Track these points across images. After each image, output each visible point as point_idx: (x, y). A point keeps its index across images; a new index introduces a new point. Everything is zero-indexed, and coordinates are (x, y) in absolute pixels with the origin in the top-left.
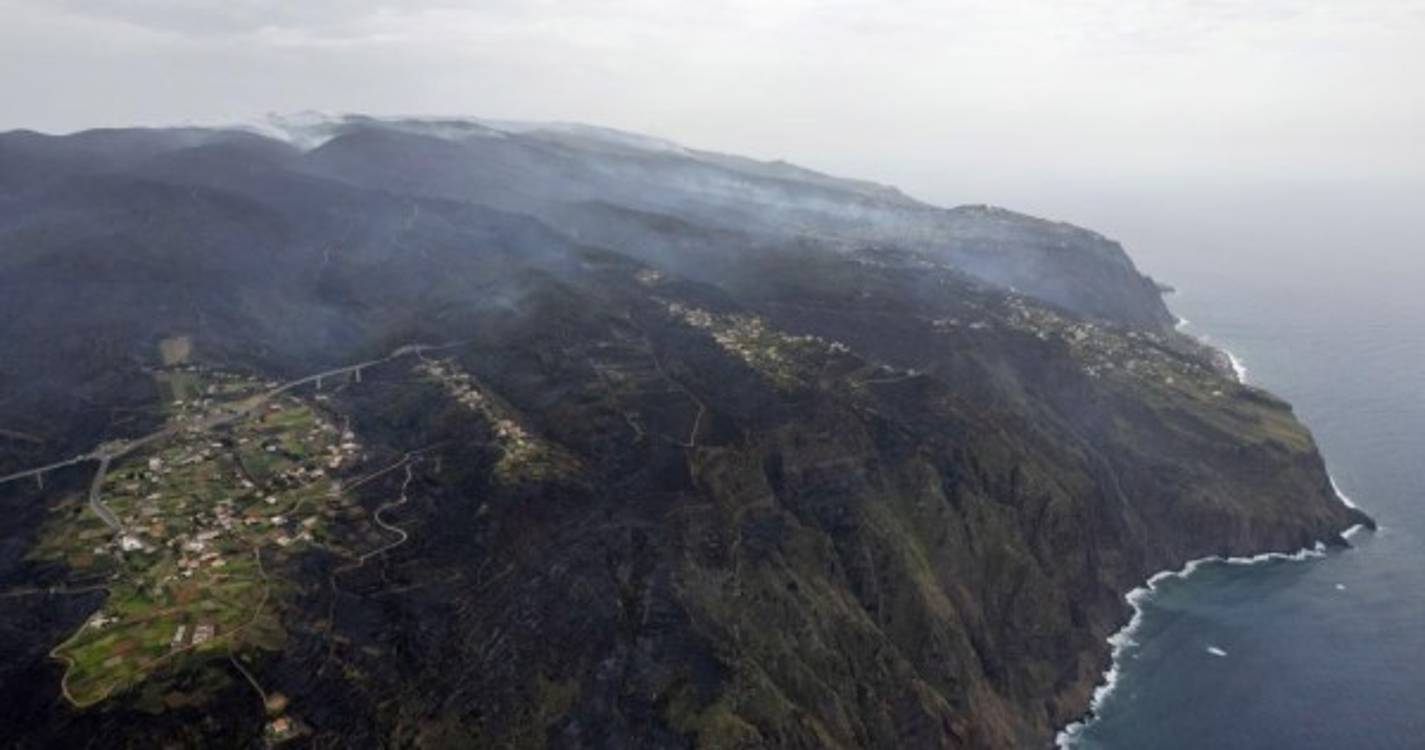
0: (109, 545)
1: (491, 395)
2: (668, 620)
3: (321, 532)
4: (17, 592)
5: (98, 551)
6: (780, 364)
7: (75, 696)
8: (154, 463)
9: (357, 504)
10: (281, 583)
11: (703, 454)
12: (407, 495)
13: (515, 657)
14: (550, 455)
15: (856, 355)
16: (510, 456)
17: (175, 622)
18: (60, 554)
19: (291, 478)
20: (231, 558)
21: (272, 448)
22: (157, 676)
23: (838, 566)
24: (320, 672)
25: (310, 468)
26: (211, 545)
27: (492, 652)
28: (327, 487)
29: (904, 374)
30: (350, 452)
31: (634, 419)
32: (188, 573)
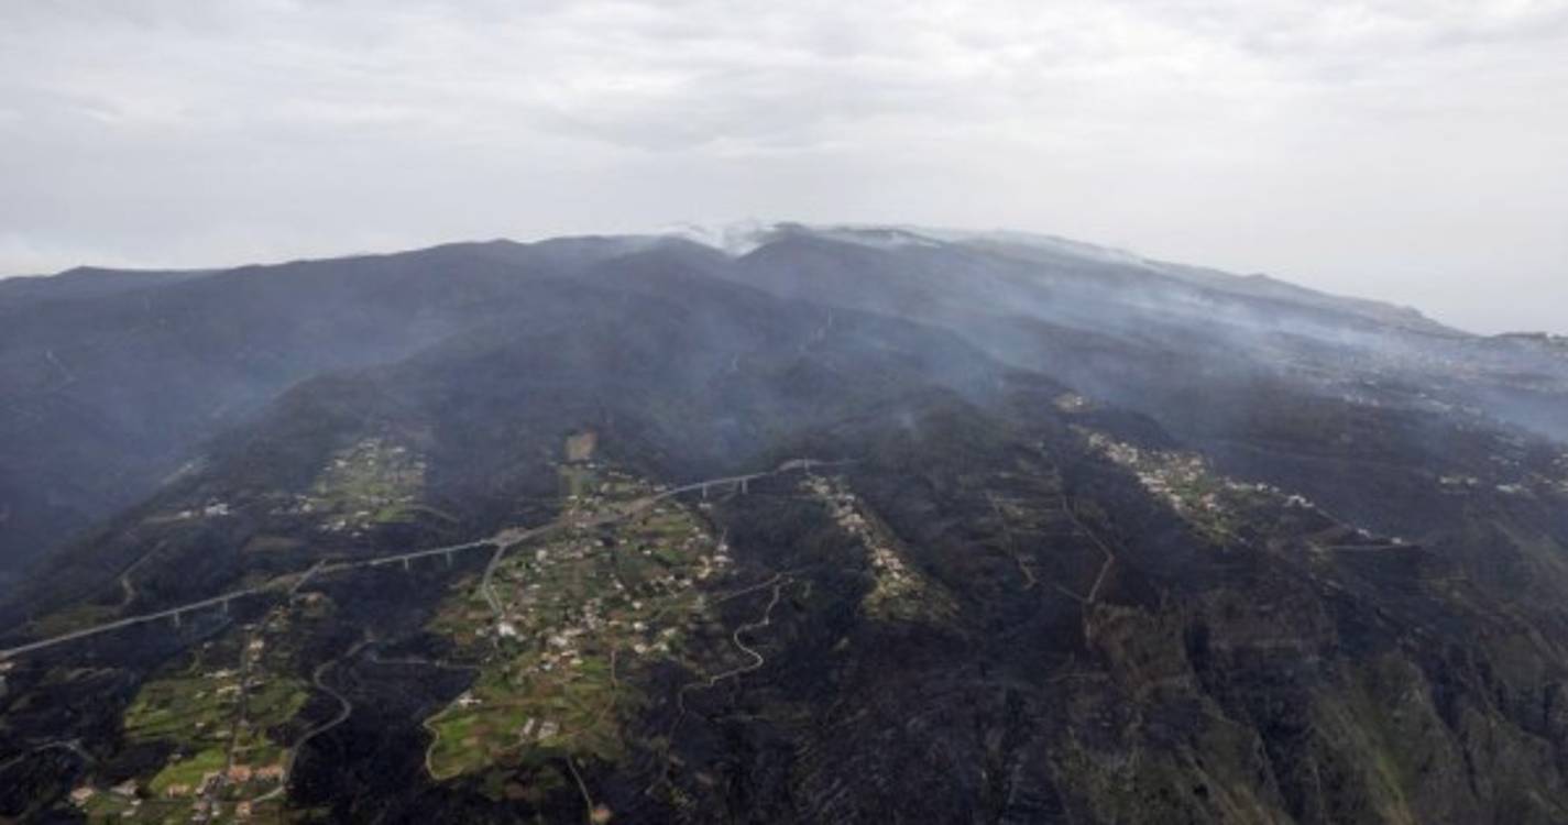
0: (489, 628)
1: (873, 520)
2: (1039, 804)
3: (678, 644)
4: (412, 660)
5: (479, 632)
6: (1219, 516)
7: (435, 767)
8: (541, 554)
9: (716, 620)
10: (629, 691)
11: (1104, 614)
12: (771, 618)
13: (854, 814)
14: (925, 594)
15: (1322, 512)
16: (881, 589)
17: (528, 714)
18: (449, 630)
19: (659, 584)
20: (588, 658)
21: (648, 552)
22: (500, 766)
23: (1271, 775)
24: (648, 792)
25: (679, 577)
26: (574, 642)
27: (829, 803)
28: (692, 599)
29: (1388, 542)
30: (721, 565)
31: (1026, 564)
32: (548, 667)
